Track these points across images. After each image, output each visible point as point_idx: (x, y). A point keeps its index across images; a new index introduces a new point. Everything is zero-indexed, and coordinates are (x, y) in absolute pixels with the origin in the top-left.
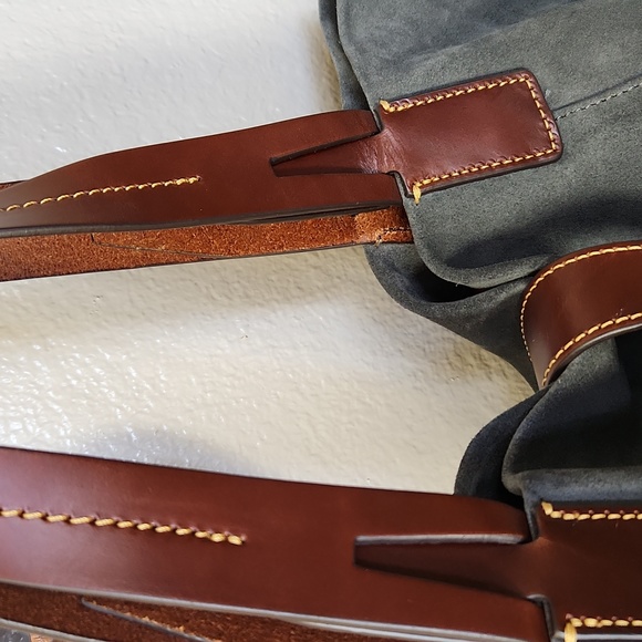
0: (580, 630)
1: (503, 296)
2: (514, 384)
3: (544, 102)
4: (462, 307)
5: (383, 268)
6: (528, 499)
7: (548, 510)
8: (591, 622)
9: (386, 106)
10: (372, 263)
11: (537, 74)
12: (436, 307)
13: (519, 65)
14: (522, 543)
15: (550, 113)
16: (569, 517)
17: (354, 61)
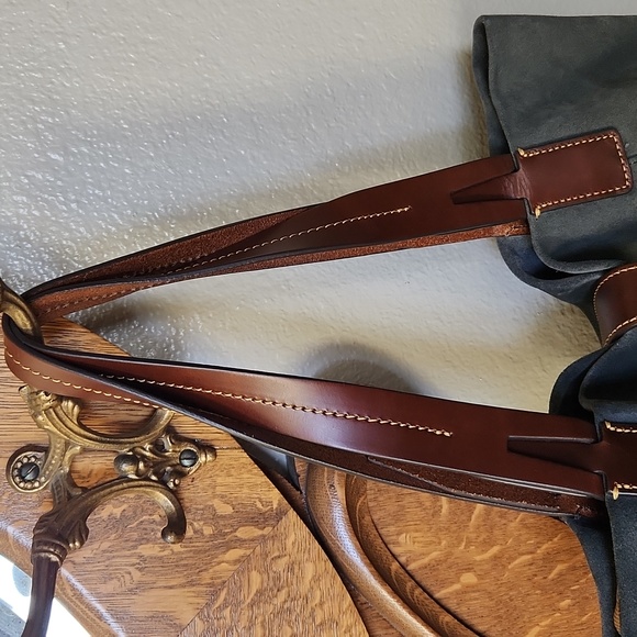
0: (620, 490)
1: (585, 281)
2: (579, 318)
3: (625, 152)
4: (559, 284)
5: (508, 253)
6: (598, 419)
7: (609, 426)
8: (627, 487)
9: (522, 153)
10: (500, 249)
11: (621, 132)
12: (542, 282)
13: (610, 125)
14: (594, 443)
15: (627, 159)
16: (619, 430)
17: (500, 114)
